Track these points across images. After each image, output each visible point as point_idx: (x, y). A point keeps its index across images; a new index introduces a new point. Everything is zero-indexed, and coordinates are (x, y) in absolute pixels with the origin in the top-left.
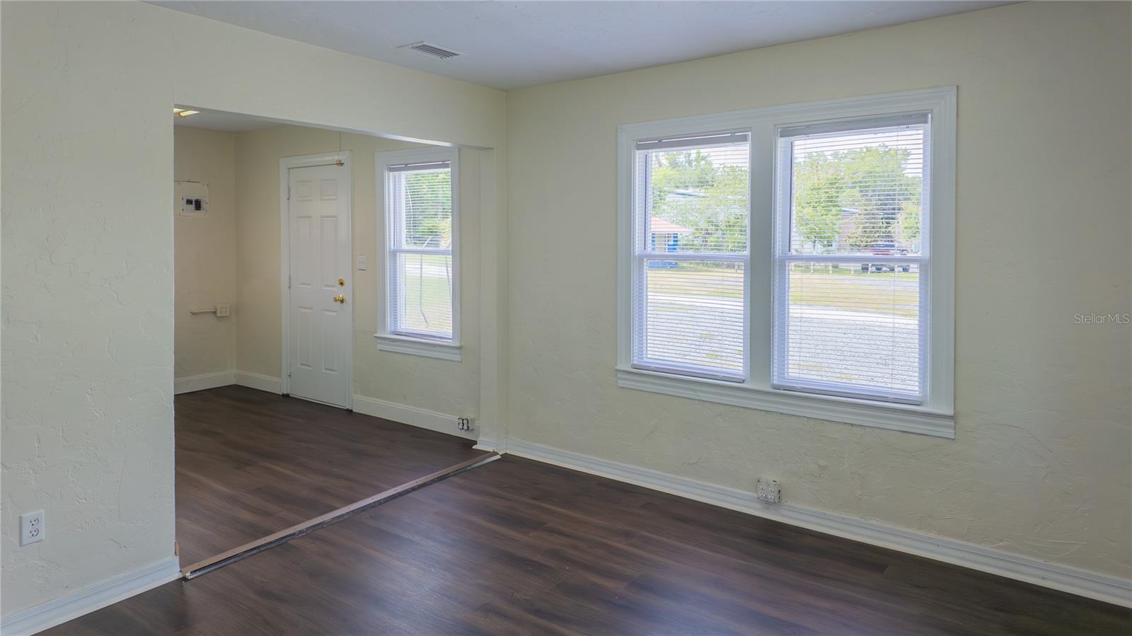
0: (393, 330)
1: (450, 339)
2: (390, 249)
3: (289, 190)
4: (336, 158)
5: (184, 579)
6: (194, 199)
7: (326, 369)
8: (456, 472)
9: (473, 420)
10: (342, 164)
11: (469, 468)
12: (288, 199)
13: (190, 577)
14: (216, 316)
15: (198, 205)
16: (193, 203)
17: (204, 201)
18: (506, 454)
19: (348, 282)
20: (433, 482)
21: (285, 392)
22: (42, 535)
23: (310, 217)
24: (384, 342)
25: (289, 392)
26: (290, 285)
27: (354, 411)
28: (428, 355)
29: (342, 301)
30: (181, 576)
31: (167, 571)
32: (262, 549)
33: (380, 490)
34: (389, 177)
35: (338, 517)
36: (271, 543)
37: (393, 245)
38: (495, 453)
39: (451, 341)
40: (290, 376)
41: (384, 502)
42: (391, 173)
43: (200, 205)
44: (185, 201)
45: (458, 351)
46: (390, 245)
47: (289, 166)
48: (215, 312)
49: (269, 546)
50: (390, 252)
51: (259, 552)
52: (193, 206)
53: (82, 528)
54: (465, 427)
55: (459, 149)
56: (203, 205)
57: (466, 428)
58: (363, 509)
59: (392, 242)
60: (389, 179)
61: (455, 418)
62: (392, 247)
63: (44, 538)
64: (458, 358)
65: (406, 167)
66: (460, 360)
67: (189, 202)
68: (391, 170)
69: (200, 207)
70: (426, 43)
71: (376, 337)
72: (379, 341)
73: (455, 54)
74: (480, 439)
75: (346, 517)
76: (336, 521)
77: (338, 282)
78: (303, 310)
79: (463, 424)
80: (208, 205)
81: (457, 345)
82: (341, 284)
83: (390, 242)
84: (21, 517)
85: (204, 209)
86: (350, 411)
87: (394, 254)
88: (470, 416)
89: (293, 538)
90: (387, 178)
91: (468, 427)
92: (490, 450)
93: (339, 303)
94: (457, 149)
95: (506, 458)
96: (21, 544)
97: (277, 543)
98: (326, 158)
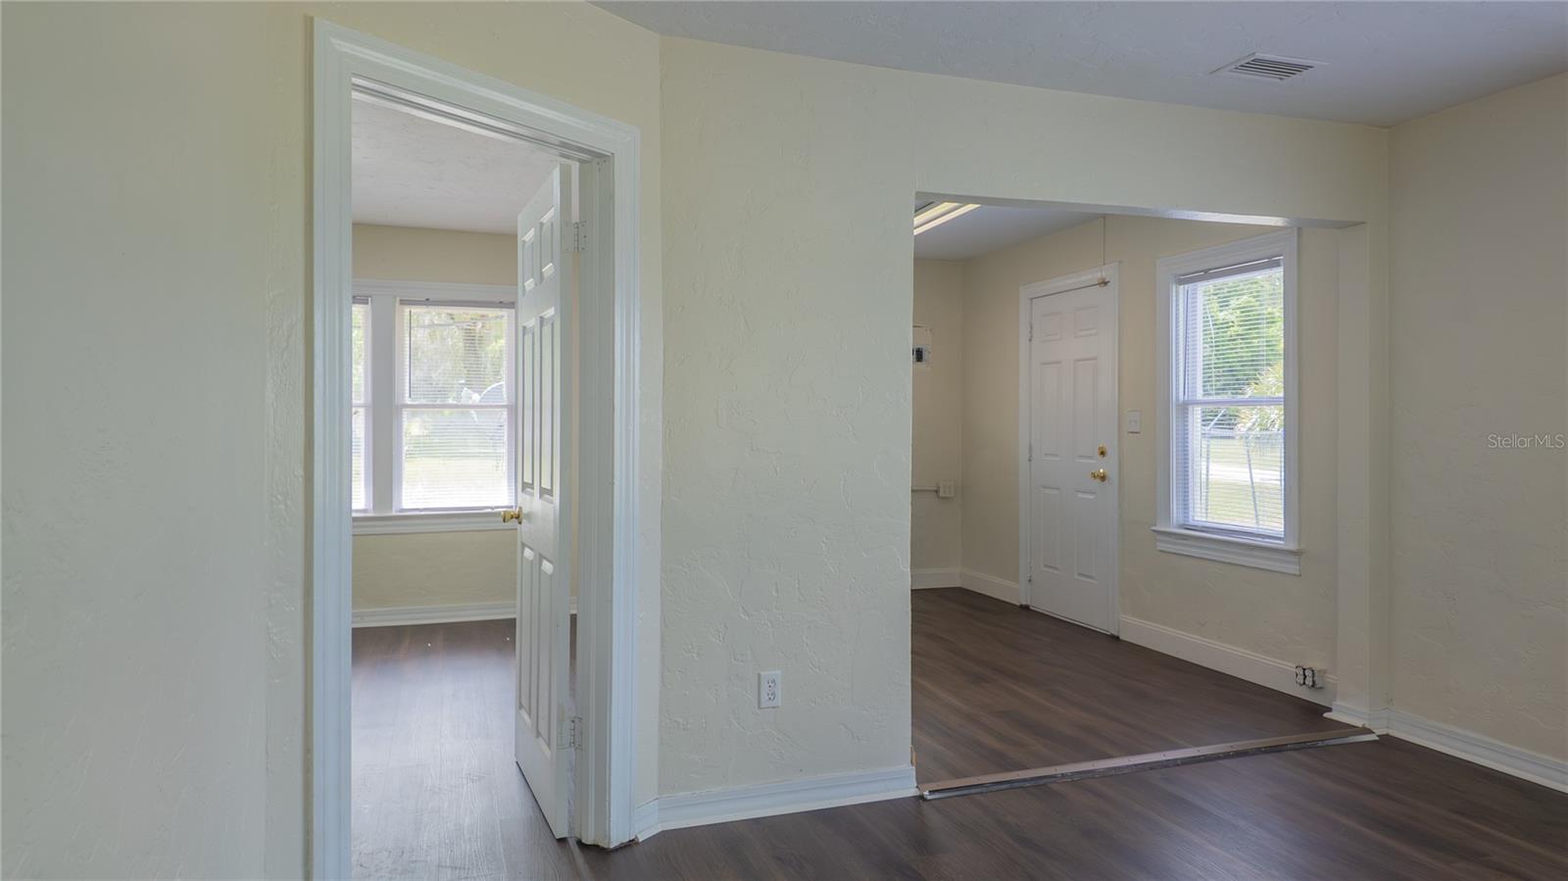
0: (1181, 522)
1: (1280, 539)
2: (1177, 400)
3: (1031, 327)
4: (1099, 275)
5: (922, 797)
7: (1079, 574)
8: (1297, 746)
9: (1324, 672)
10: (1105, 283)
11: (1320, 744)
12: (1030, 340)
13: (929, 797)
14: (938, 496)
17: (927, 351)
18: (1387, 735)
19: (1112, 453)
20: (1258, 751)
21: (1024, 603)
22: (778, 702)
23: (1059, 362)
24: (1168, 539)
25: (1029, 603)
26: (1031, 456)
27: (1121, 638)
28: (1240, 563)
29: (1103, 478)
30: (918, 794)
31: (900, 783)
32: (1016, 785)
33: (1176, 747)
34: (1177, 293)
35: (1114, 768)
36: (1024, 780)
37: (1181, 394)
38: (1367, 731)
39: (1282, 542)
40: (1030, 581)
41: (1183, 764)
42: (1182, 287)
43: (921, 355)
45: (1295, 559)
46: (1178, 394)
47: (1031, 297)
48: (937, 491)
49: (1022, 784)
50: (1178, 405)
51: (1011, 789)
53: (815, 702)
54: (1309, 681)
55: (1299, 229)
56: (925, 355)
57: (1311, 684)
58: (1152, 766)
59: (1181, 389)
60: (1177, 296)
61: (1290, 667)
62: (1181, 398)
63: (780, 705)
64: (1293, 569)
65: (1207, 274)
66: (1297, 573)
68: (1181, 282)
69: (922, 358)
70: (1259, 55)
71: (1154, 531)
72: (1159, 537)
73: (1307, 67)
74: (1336, 704)
75: (1126, 771)
76: (1113, 772)
77: (1097, 452)
78: (1048, 491)
79: (1305, 677)
80: (930, 356)
81: (1292, 546)
82: (1103, 453)
83: (1177, 389)
84: (759, 675)
85: (926, 360)
86: (1117, 638)
87: (1184, 407)
88: (1317, 666)
89: (1055, 782)
90: (1174, 294)
91: (1314, 682)
92: (1359, 723)
93: (1098, 480)
94: (1295, 229)
95: (1387, 741)
96: (759, 707)
97: (1032, 783)
98: (1083, 278)
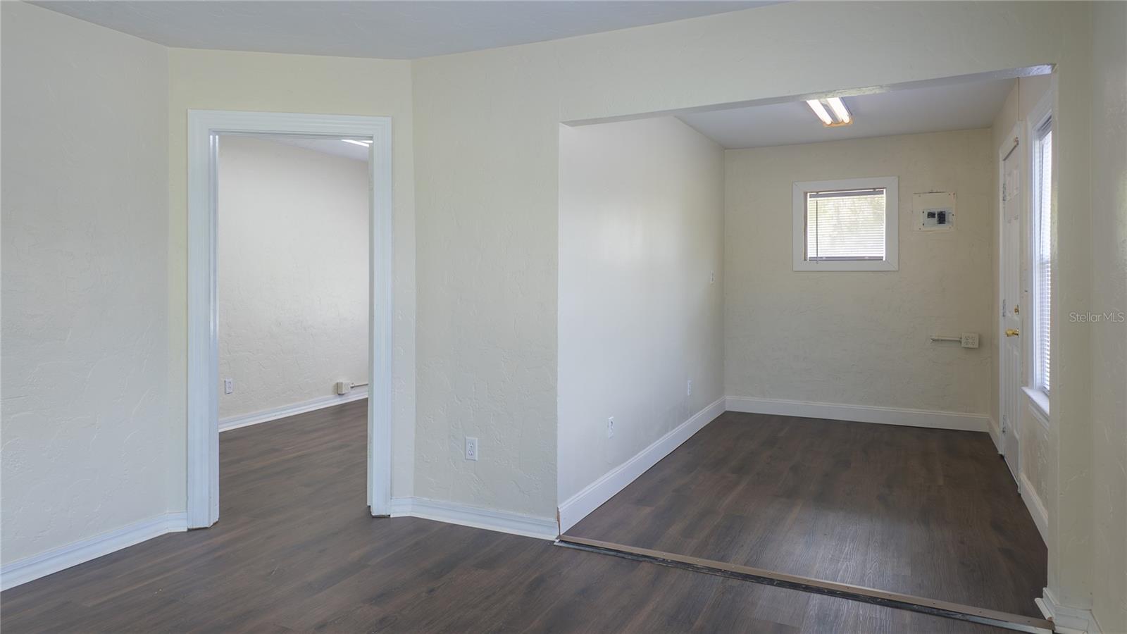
0: (1042, 384)
2: (1040, 259)
3: (1004, 188)
4: (1016, 134)
6: (936, 210)
10: (1018, 142)
12: (1004, 199)
14: (962, 347)
15: (942, 218)
16: (936, 216)
17: (950, 213)
19: (1020, 311)
21: (1001, 453)
22: (476, 457)
26: (1004, 311)
27: (1021, 496)
40: (1004, 432)
43: (944, 218)
44: (926, 214)
47: (1004, 158)
48: (960, 342)
50: (1041, 265)
51: (615, 556)
52: (936, 219)
56: (949, 218)
67: (931, 215)
69: (945, 220)
80: (954, 218)
82: (1017, 312)
83: (1039, 248)
84: (465, 439)
85: (949, 222)
90: (1037, 150)
96: (466, 458)
98: (1012, 138)
